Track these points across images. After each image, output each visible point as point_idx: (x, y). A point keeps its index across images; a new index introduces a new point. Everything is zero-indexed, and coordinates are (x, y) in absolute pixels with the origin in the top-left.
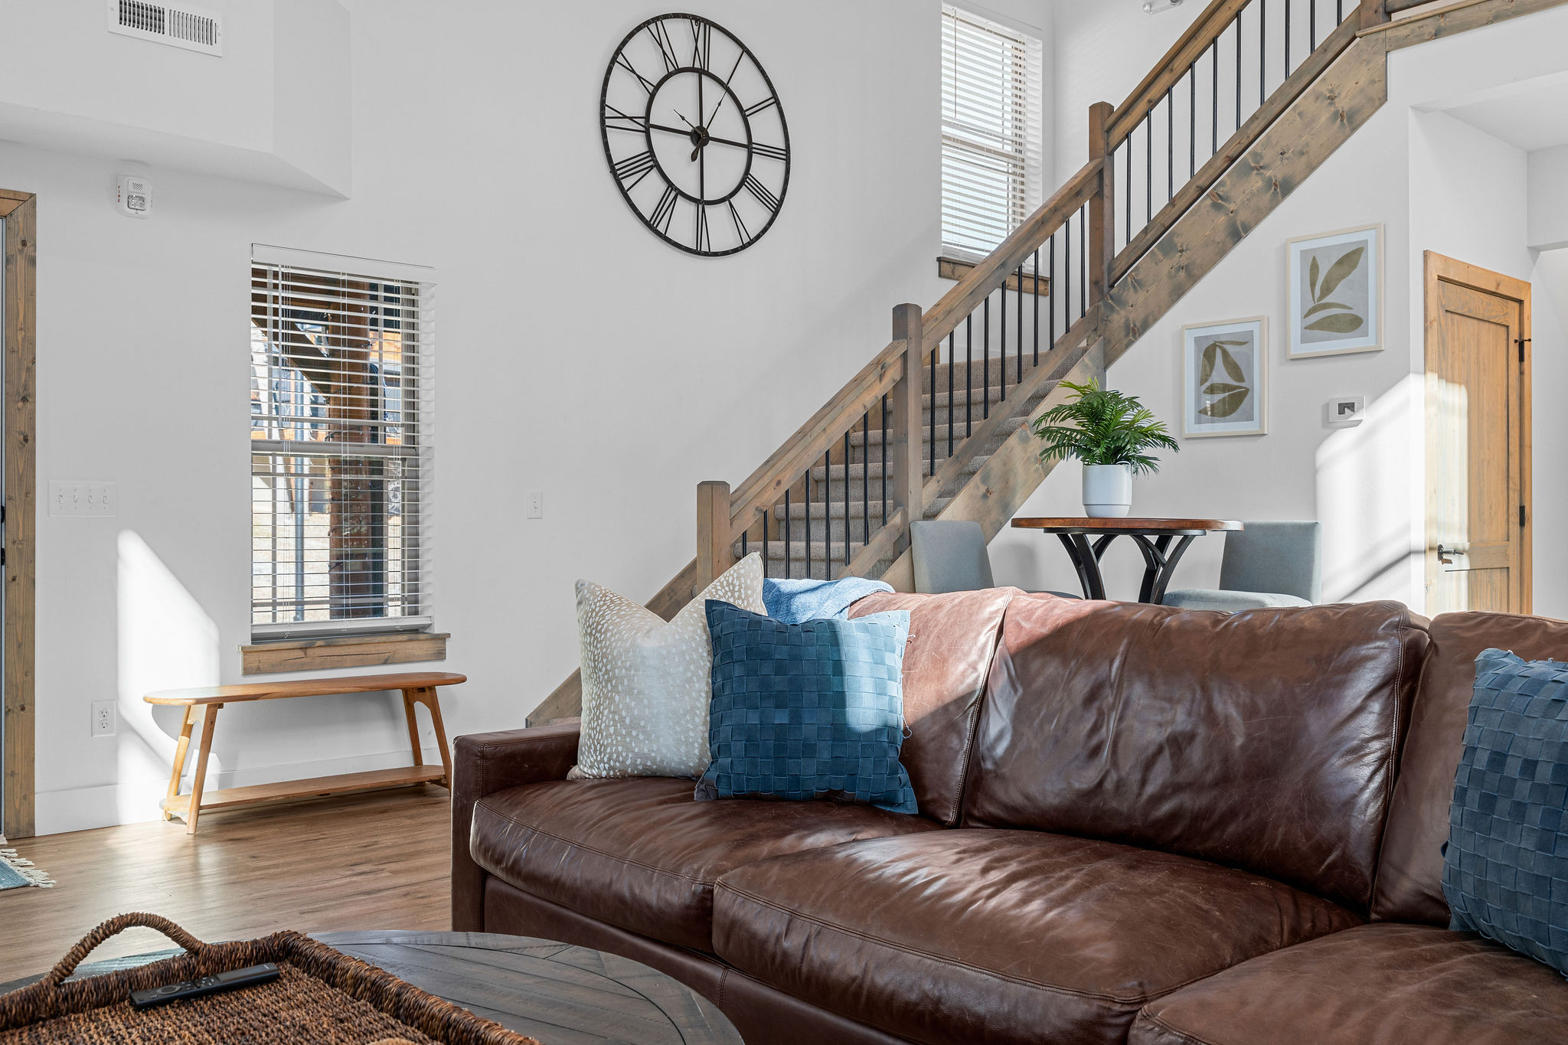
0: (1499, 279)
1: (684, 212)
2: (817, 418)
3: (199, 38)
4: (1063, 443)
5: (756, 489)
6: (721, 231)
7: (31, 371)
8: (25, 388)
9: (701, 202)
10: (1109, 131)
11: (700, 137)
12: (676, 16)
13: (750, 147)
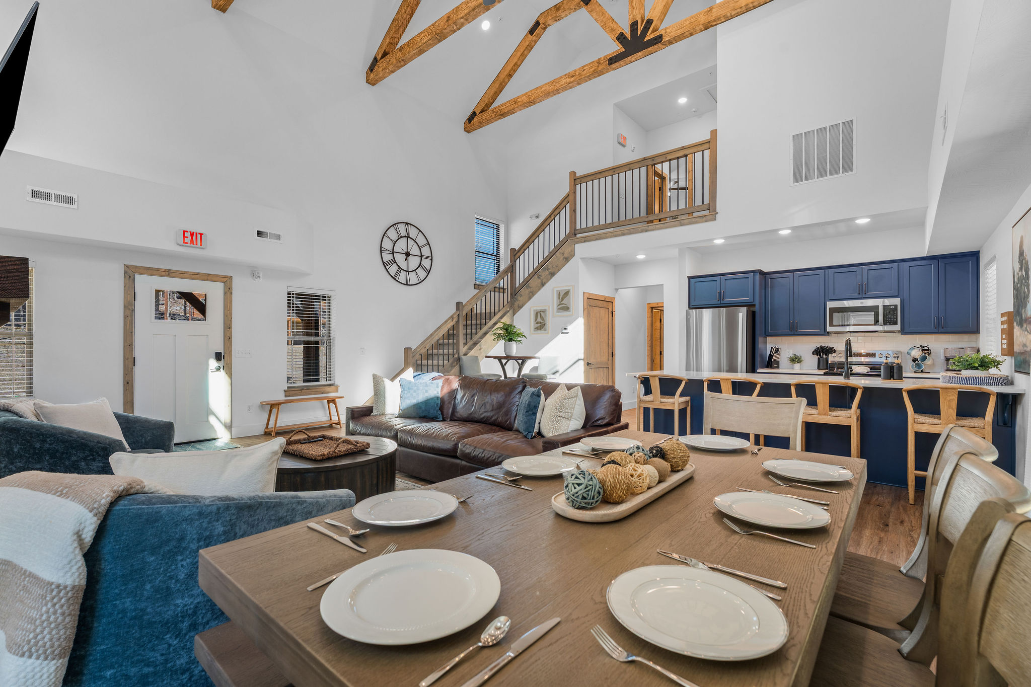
0: (605, 297)
1: (403, 274)
2: (435, 331)
3: (277, 239)
4: (499, 336)
5: (419, 349)
6: (413, 278)
7: (231, 321)
8: (229, 325)
9: (408, 271)
10: (515, 255)
11: (408, 254)
12: (401, 223)
13: (421, 256)
